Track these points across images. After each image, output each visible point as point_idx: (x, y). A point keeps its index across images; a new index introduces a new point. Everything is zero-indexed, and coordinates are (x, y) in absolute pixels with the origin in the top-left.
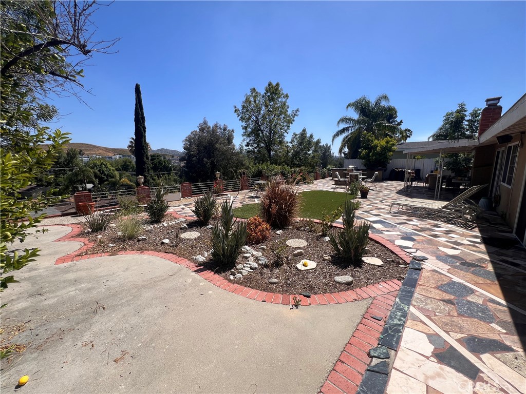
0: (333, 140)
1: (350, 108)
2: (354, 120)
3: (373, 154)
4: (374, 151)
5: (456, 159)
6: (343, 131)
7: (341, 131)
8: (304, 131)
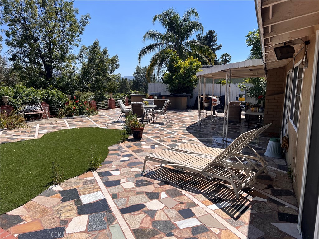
0: (139, 58)
1: (157, 22)
2: (162, 36)
3: (176, 77)
4: (177, 73)
5: (259, 85)
6: (150, 48)
7: (147, 47)
8: (96, 44)
